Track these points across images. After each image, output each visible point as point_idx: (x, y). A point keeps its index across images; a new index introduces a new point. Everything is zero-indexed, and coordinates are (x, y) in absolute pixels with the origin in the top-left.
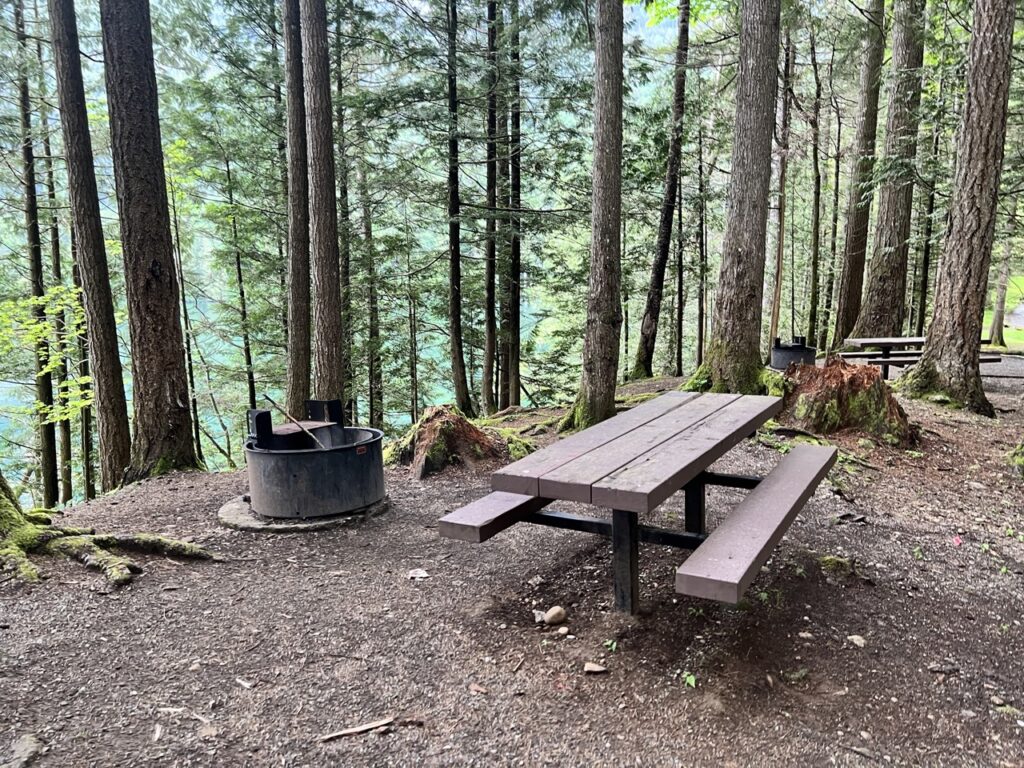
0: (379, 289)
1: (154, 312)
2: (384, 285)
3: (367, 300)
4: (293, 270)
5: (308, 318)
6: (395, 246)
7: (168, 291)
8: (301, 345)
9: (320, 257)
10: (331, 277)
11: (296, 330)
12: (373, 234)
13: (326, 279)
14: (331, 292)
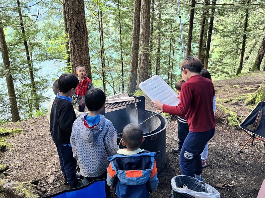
0: (162, 36)
1: (77, 43)
2: (163, 35)
3: (158, 40)
4: (134, 29)
5: (138, 46)
6: (168, 22)
7: (83, 35)
8: (135, 56)
9: (143, 23)
10: (147, 31)
11: (134, 50)
12: (161, 18)
13: (145, 32)
14: (146, 37)
